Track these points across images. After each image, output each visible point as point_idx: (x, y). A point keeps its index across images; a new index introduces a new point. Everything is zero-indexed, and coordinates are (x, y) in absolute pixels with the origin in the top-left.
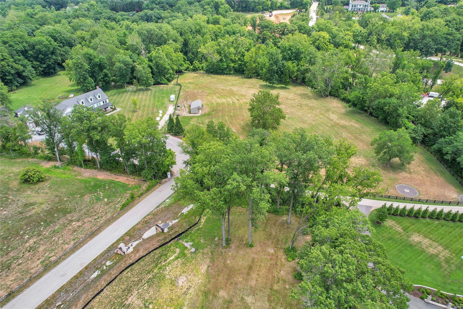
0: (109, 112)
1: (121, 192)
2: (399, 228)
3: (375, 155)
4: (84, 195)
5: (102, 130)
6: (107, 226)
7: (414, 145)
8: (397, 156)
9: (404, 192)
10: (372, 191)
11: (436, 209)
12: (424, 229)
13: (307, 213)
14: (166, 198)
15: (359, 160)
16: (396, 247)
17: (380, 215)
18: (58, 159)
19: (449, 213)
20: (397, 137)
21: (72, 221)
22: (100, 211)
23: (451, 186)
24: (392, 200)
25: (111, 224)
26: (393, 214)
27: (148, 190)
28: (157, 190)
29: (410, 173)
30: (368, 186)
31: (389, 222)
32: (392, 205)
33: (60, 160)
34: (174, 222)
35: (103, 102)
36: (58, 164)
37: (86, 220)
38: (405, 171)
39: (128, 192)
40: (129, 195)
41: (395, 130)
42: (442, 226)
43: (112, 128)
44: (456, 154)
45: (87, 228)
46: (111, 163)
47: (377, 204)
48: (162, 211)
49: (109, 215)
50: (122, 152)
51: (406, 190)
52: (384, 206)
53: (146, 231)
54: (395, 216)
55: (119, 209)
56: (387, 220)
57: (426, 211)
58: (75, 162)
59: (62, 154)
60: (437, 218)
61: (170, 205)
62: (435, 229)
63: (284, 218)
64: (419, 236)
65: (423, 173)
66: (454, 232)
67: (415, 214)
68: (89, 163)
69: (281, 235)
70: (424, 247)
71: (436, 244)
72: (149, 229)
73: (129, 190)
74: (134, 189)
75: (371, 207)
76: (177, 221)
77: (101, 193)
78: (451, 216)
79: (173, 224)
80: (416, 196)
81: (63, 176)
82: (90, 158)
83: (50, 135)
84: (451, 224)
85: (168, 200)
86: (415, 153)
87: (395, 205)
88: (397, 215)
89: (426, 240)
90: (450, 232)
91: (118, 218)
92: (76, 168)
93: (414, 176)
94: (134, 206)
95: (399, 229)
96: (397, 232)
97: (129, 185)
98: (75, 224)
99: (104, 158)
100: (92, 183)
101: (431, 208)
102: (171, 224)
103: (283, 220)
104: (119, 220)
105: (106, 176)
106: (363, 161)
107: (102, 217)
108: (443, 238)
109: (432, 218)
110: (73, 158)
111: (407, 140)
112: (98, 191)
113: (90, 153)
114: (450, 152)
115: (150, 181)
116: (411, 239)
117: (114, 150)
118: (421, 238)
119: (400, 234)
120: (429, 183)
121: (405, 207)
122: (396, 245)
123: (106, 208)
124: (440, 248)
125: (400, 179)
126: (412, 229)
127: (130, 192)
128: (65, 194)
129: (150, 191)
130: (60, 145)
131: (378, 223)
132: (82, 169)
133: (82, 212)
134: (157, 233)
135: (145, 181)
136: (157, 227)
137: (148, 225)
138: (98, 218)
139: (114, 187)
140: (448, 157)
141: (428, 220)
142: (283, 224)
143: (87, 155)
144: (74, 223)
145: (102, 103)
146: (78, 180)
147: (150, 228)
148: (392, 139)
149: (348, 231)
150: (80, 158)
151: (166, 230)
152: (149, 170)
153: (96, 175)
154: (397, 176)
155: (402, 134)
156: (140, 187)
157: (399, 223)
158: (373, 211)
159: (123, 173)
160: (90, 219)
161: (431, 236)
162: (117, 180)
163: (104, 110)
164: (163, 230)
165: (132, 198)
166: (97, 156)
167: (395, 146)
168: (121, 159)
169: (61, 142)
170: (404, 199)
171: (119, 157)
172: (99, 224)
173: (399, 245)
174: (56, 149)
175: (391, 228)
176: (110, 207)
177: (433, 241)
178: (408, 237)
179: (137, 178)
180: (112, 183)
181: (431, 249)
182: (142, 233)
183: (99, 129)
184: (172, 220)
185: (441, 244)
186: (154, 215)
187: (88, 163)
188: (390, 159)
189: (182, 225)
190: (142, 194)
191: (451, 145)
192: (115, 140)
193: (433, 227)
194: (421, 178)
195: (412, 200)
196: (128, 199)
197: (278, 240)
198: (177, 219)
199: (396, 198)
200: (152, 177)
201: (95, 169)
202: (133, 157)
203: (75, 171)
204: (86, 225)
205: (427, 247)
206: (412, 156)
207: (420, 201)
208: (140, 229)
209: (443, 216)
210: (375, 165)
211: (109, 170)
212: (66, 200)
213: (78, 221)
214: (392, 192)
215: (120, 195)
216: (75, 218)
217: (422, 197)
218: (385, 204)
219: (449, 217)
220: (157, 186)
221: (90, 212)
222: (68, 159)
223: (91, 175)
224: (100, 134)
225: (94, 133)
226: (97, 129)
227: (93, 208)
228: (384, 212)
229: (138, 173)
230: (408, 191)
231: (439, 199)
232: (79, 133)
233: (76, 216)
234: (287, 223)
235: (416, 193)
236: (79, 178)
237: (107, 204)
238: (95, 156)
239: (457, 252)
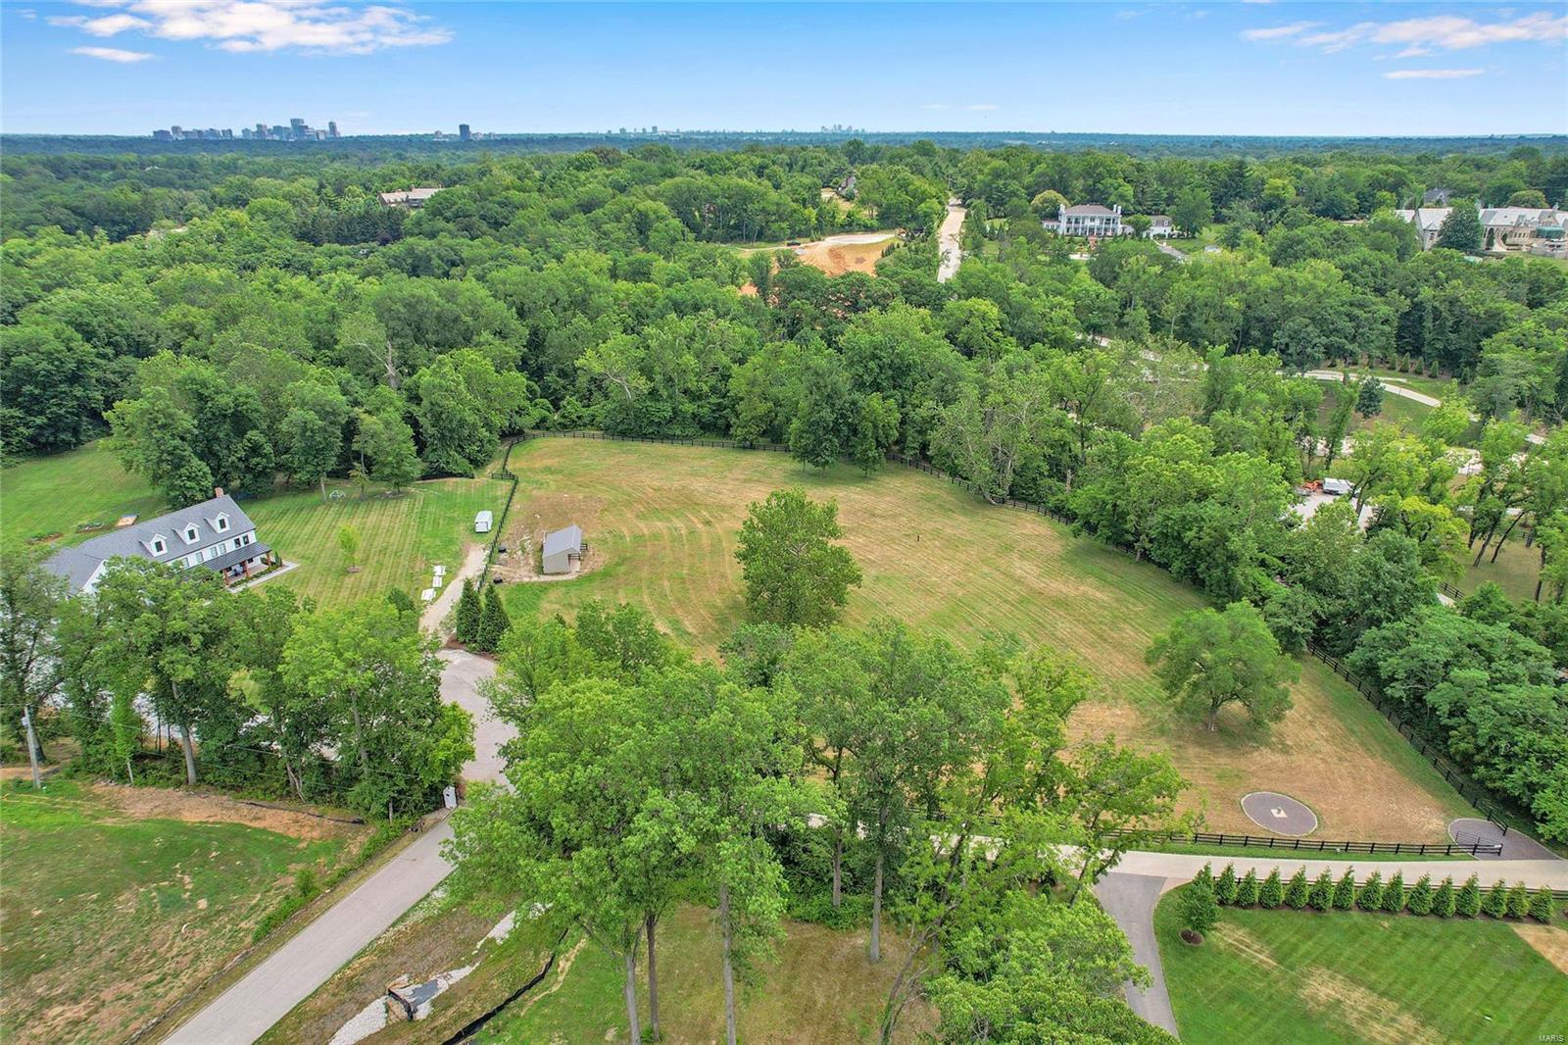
0: (257, 576)
1: (265, 870)
2: (1260, 952)
3: (1165, 694)
4: (118, 892)
5: (205, 645)
6: (195, 1010)
7: (1288, 655)
8: (1234, 695)
9: (1271, 820)
10: (1154, 824)
11: (1377, 875)
12: (1348, 952)
14: (434, 886)
15: (1114, 715)
16: (1257, 1026)
17: (1192, 911)
18: (33, 756)
19: (1423, 887)
20: (1227, 633)
21: (47, 1002)
22: (175, 951)
23: (1420, 790)
24: (1233, 850)
25: (209, 1002)
26: (1237, 903)
27: (370, 857)
28: (403, 855)
29: (1285, 750)
30: (1135, 809)
31: (1226, 934)
32: (1229, 869)
33: (42, 756)
34: (458, 975)
35: (237, 542)
36: (33, 772)
37: (107, 995)
38: (1268, 745)
39: (292, 867)
40: (292, 879)
42: (1406, 935)
44: (1421, 681)
45: (107, 1027)
46: (237, 761)
47: (1180, 868)
48: (417, 934)
49: (207, 965)
51: (1274, 811)
52: (1204, 877)
53: (346, 1018)
54: (1244, 908)
55: (249, 940)
56: (1215, 925)
57: (1346, 885)
58: (101, 761)
59: (53, 736)
60: (1386, 909)
61: (446, 913)
62: (1383, 949)
63: (860, 941)
64: (1332, 977)
65: (1326, 748)
66: (1446, 958)
67: (1311, 897)
68: (158, 763)
69: (848, 1007)
70: (1352, 1019)
71: (1393, 1006)
72: (360, 1010)
73: (300, 861)
74: (317, 854)
75: (1160, 881)
76: (467, 970)
77: (187, 879)
78: (1429, 897)
79: (451, 987)
80: (1307, 833)
81: (47, 818)
82: (165, 743)
83: (11, 668)
84: (1435, 926)
85: (438, 894)
86: (1294, 681)
87: (1242, 866)
88: (1251, 905)
89: (1358, 993)
90: (1435, 959)
91: (244, 973)
92: (101, 787)
93: (1298, 759)
94: (309, 920)
95: (1264, 958)
96: (1255, 967)
97: (299, 840)
98: (61, 1014)
99: (212, 744)
100: (158, 842)
101: (1362, 871)
102: (443, 985)
103: (853, 947)
104: (245, 981)
105: (216, 810)
106: (1127, 717)
107: (176, 976)
108: (1413, 982)
109: (1368, 909)
110: (92, 750)
111: (1260, 638)
112: (175, 871)
113: (164, 729)
114: (1401, 675)
115: (378, 823)
116: (1307, 992)
117: (251, 713)
118: (1338, 984)
119: (1266, 974)
120: (1349, 781)
121: (1274, 875)
122: (1256, 1020)
123: (199, 933)
124: (1407, 1021)
125: (1253, 774)
126: (1307, 954)
127: (300, 867)
128: (39, 890)
129: (377, 862)
130: (48, 702)
131: (1187, 937)
132: (127, 790)
133: (98, 961)
134: (388, 1026)
135: (361, 822)
136: (391, 1000)
137: (356, 995)
138: (162, 980)
139: (240, 854)
140: (1397, 691)
141: (1356, 916)
142: (853, 963)
143: (155, 733)
144: (58, 1009)
145: (230, 546)
146: (103, 831)
147: (363, 1005)
148: (1213, 640)
150: (122, 748)
151: (423, 1011)
152: (374, 783)
153: (178, 811)
154: (1243, 764)
155: (1244, 620)
156: (340, 845)
157: (1260, 934)
158: (1169, 894)
159: (281, 796)
160: (127, 987)
161: (1373, 977)
162: (256, 824)
164: (411, 1011)
165: (307, 889)
166: (187, 737)
167: (1225, 662)
168: (276, 746)
169: (51, 689)
170: (1270, 846)
172: (161, 1004)
173: (1265, 1019)
174: (25, 721)
175: (1235, 956)
176: (217, 931)
177: (1383, 994)
178: (1296, 984)
179: (331, 812)
180: (236, 835)
181: (1378, 1027)
182: (329, 1027)
183: (196, 641)
184: (451, 969)
185: (1408, 1007)
186: (383, 952)
187: (151, 764)
188: (1216, 705)
189: (485, 988)
190: (344, 875)
191: (1401, 652)
192: (254, 678)
193: (1375, 943)
194: (1322, 767)
195: (1296, 847)
196: (287, 898)
197: (836, 1027)
198: (471, 962)
199: (1246, 844)
200: (386, 806)
201: (178, 785)
202: (321, 737)
203: (97, 797)
204: (104, 1013)
205: (1362, 1022)
206: (1285, 693)
207: (1323, 849)
208: (321, 1014)
209: (1404, 900)
210: (1166, 727)
211: (232, 787)
212: (40, 917)
213: (75, 1000)
214: (1221, 822)
215: (260, 882)
216: (67, 986)
217: (1332, 835)
218: (1207, 868)
219: (1423, 900)
220: (405, 841)
221: (132, 956)
222: (74, 754)
223: (156, 811)
224: (196, 659)
225: (173, 658)
226: (186, 640)
227: (145, 942)
228: (1202, 899)
229: (335, 794)
230: (1283, 814)
231: (1384, 838)
232: (119, 659)
233: (68, 977)
234: (869, 958)
235: (1309, 822)
236: (109, 822)
237: (206, 919)
238: (178, 736)
239: (1465, 1032)
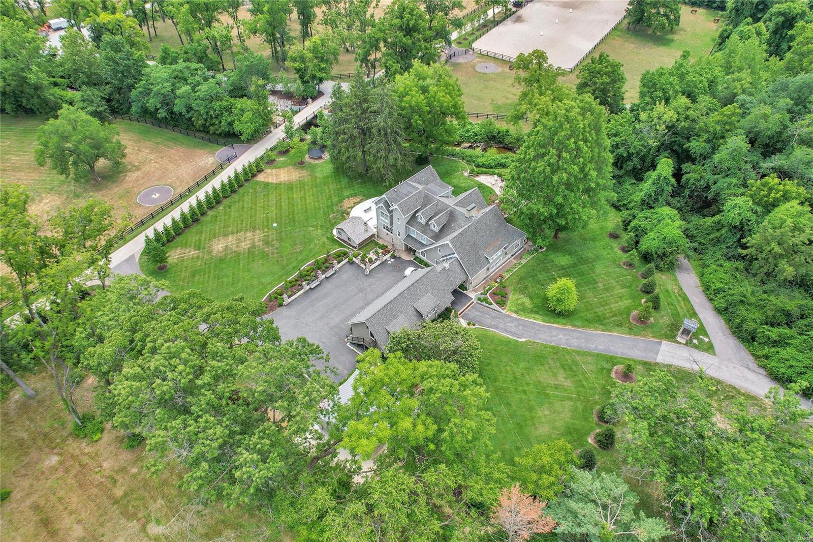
2: (190, 252)
3: (63, 177)
7: (106, 123)
8: (97, 157)
9: (154, 201)
10: (113, 233)
11: (207, 192)
12: (217, 228)
13: (47, 352)
15: (46, 204)
16: (209, 277)
17: (155, 256)
19: (223, 186)
20: (70, 127)
23: (198, 151)
24: (150, 223)
26: (168, 241)
29: (138, 168)
30: (100, 231)
31: (174, 256)
32: (155, 230)
38: (129, 171)
41: (56, 117)
42: (230, 207)
44: (168, 104)
47: (136, 246)
51: (153, 196)
52: (148, 241)
54: (172, 241)
56: (167, 255)
57: (199, 204)
60: (218, 203)
62: (226, 217)
63: (17, 397)
64: (219, 240)
65: (153, 157)
66: (246, 205)
67: (192, 218)
69: (43, 424)
70: (235, 249)
71: (242, 234)
75: (133, 256)
78: (227, 187)
80: (172, 195)
84: (236, 197)
86: (118, 134)
87: (159, 226)
88: (174, 238)
89: (230, 238)
90: (243, 208)
93: (146, 168)
95: (193, 253)
96: (192, 258)
101: (201, 195)
106: (53, 200)
108: (242, 221)
109: (213, 207)
111: (87, 121)
114: (159, 106)
116: (215, 252)
118: (222, 241)
119: (198, 257)
120: (171, 165)
121: (173, 219)
122: (207, 275)
124: (249, 234)
125: (133, 187)
126: (205, 239)
131: (161, 268)
140: (162, 114)
141: (210, 213)
142: (25, 407)
148: (66, 134)
149: (134, 316)
154: (125, 186)
155: (72, 116)
157: (185, 245)
158: (140, 259)
161: (230, 229)
167: (80, 142)
170: (163, 211)
173: (210, 272)
175: (183, 261)
177: (237, 233)
178: (210, 252)
181: (243, 244)
185: (246, 230)
188: (92, 168)
191: (152, 95)
193: (223, 218)
194: (157, 166)
195: (172, 204)
197: (46, 435)
199: (153, 217)
205: (238, 247)
206: (119, 143)
207: (182, 197)
209: (221, 195)
210: (77, 193)
214: (140, 214)
217: (182, 189)
218: (146, 237)
219: (226, 190)
228: (155, 249)
230: (158, 195)
231: (199, 177)
234: (30, 398)
235: (168, 191)
239: (266, 224)
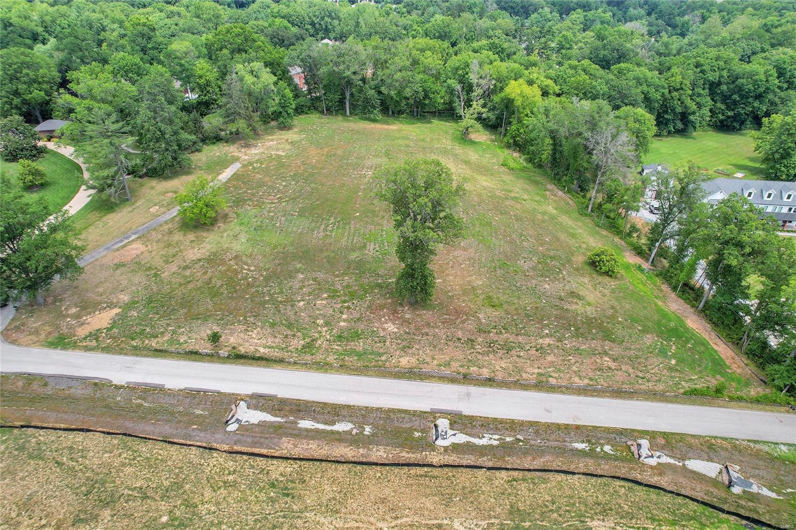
0: (788, 231)
1: (706, 368)
4: (648, 333)
5: (750, 254)
6: (646, 399)
14: (783, 442)
18: (651, 260)
21: (606, 353)
22: (653, 371)
25: (652, 401)
27: (758, 401)
28: (776, 414)
33: (652, 262)
34: (765, 492)
35: (790, 209)
36: (646, 266)
37: (624, 367)
39: (718, 376)
40: (716, 382)
43: (773, 259)
45: (617, 379)
46: (724, 314)
48: (757, 455)
49: (660, 387)
50: (758, 309)
53: (699, 458)
55: (682, 391)
58: (671, 277)
59: (661, 256)
61: (782, 460)
68: (691, 292)
72: (708, 460)
73: (722, 377)
74: (733, 380)
76: (773, 495)
77: (674, 347)
79: (758, 494)
81: (641, 286)
82: (698, 286)
83: (664, 220)
85: (784, 448)
91: (671, 402)
92: (665, 287)
94: (710, 404)
97: (729, 367)
98: (608, 361)
99: (720, 299)
100: (672, 324)
102: (755, 489)
104: (670, 405)
105: (702, 328)
107: (648, 381)
110: (671, 270)
112: (671, 341)
113: (702, 279)
115: (774, 390)
123: (665, 372)
127: (722, 379)
128: (625, 312)
129: (761, 407)
130: (668, 241)
132: (673, 295)
133: (628, 353)
134: (715, 479)
135: (765, 383)
136: (724, 471)
137: (710, 453)
138: (643, 378)
139: (700, 353)
143: (697, 278)
144: (607, 359)
145: (785, 210)
146: (656, 305)
147: (710, 460)
150: (682, 277)
151: (736, 490)
152: (788, 371)
153: (687, 317)
156: (747, 384)
159: (733, 343)
160: (631, 371)
162: (714, 346)
163: (781, 223)
164: (730, 484)
165: (718, 391)
166: (711, 289)
168: (748, 319)
169: (671, 237)
171: (748, 313)
172: (637, 387)
174: (657, 244)
176: (671, 377)
179: (753, 367)
180: (703, 344)
182: (690, 455)
183: (748, 250)
184: (765, 486)
186: (735, 447)
187: (689, 291)
189: (778, 512)
190: (740, 399)
192: (763, 283)
196: (708, 388)
198: (779, 493)
200: (785, 386)
201: (693, 306)
202: (774, 330)
203: (661, 290)
204: (619, 373)
208: (690, 446)
211: (714, 323)
212: (620, 322)
213: (614, 360)
215: (700, 372)
216: (614, 353)
220: (783, 409)
221: (639, 360)
222: (664, 266)
223: (679, 311)
224: (741, 259)
225: (732, 252)
226: (743, 247)
227: (646, 359)
229: (761, 360)
232: (707, 240)
233: (617, 351)
236: (660, 303)
237: (671, 369)
238: (707, 287)
